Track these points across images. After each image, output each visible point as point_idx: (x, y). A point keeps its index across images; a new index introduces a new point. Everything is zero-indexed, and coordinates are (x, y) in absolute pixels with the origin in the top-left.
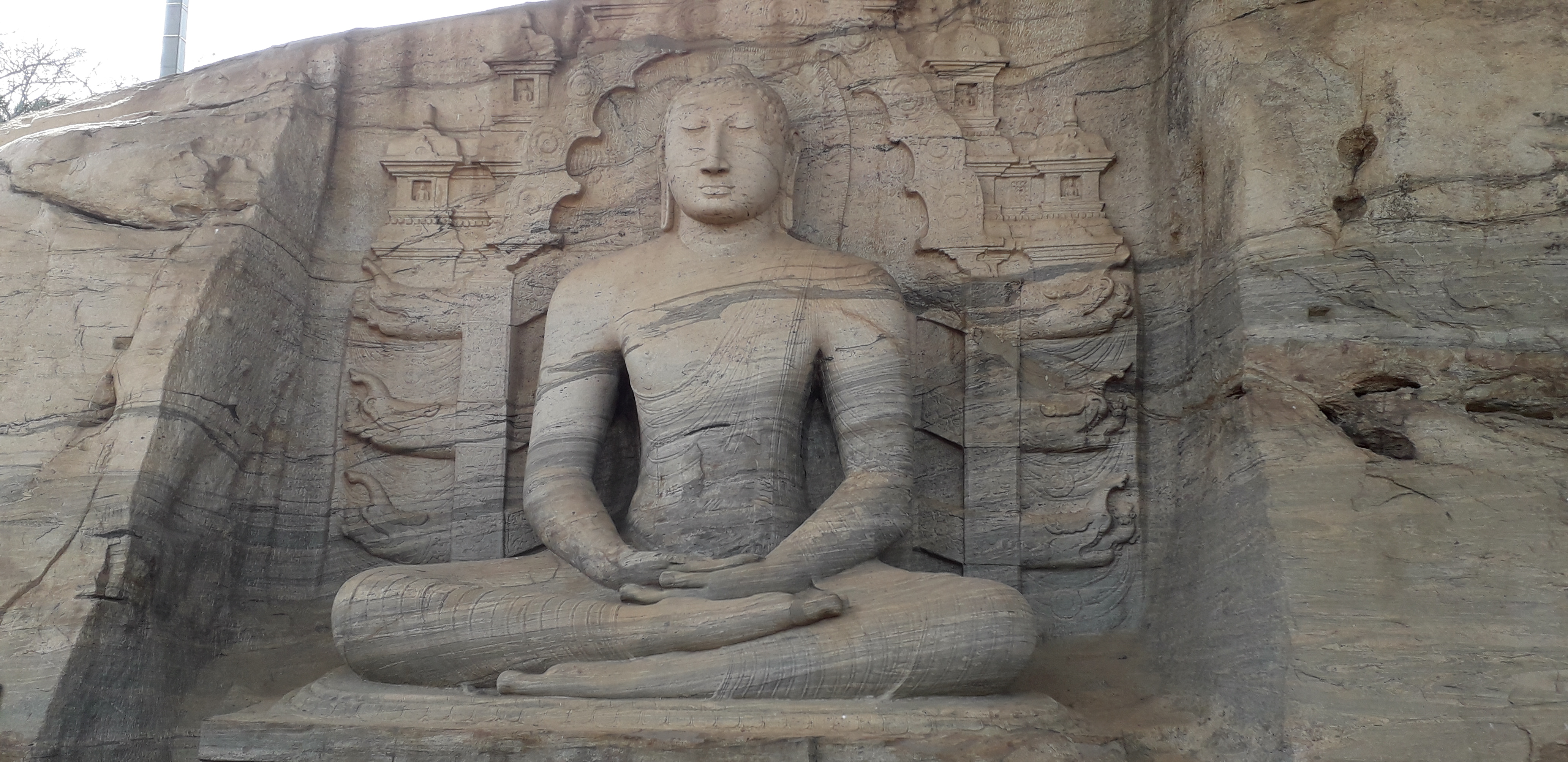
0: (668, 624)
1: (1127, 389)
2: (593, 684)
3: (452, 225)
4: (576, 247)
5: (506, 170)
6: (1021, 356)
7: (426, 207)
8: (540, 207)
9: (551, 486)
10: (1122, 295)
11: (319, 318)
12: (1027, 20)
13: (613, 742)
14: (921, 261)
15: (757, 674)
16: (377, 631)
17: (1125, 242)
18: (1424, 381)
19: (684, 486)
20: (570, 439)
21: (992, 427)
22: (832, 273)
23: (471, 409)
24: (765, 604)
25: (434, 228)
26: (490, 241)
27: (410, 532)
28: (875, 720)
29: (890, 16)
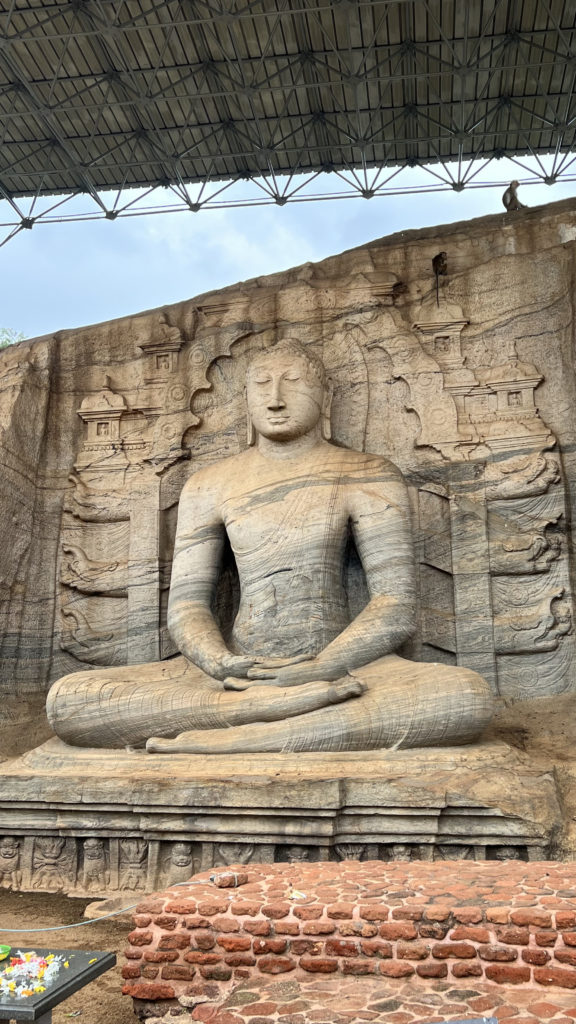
0: (251, 705)
1: (560, 531)
2: (205, 745)
3: (122, 449)
4: (199, 458)
5: (154, 413)
6: (488, 512)
7: (105, 439)
8: (174, 435)
9: (182, 614)
10: (552, 468)
11: (43, 512)
12: (480, 294)
13: (215, 784)
14: (419, 453)
15: (309, 736)
16: (72, 715)
17: (552, 433)
19: (265, 611)
20: (195, 583)
21: (471, 560)
22: (355, 467)
23: (137, 565)
24: (313, 689)
25: (112, 452)
26: (146, 458)
27: (103, 646)
28: (386, 765)
29: (390, 298)
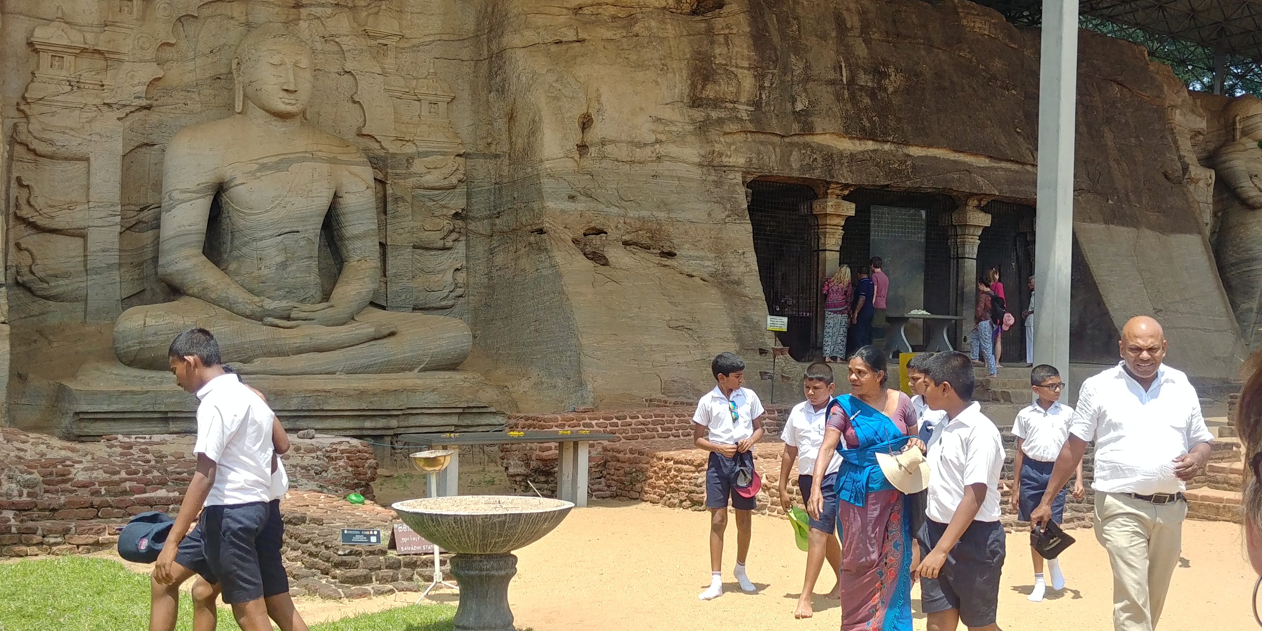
1: (461, 218)
3: (79, 87)
5: (117, 56)
6: (413, 197)
7: (61, 74)
8: (139, 83)
9: (194, 261)
10: (460, 170)
14: (360, 140)
15: (359, 362)
17: (461, 142)
18: (609, 231)
19: (277, 265)
20: (197, 234)
21: (401, 234)
22: (339, 150)
23: (99, 207)
25: (67, 88)
26: (107, 101)
27: (61, 282)
